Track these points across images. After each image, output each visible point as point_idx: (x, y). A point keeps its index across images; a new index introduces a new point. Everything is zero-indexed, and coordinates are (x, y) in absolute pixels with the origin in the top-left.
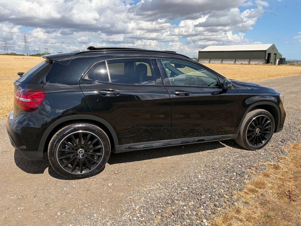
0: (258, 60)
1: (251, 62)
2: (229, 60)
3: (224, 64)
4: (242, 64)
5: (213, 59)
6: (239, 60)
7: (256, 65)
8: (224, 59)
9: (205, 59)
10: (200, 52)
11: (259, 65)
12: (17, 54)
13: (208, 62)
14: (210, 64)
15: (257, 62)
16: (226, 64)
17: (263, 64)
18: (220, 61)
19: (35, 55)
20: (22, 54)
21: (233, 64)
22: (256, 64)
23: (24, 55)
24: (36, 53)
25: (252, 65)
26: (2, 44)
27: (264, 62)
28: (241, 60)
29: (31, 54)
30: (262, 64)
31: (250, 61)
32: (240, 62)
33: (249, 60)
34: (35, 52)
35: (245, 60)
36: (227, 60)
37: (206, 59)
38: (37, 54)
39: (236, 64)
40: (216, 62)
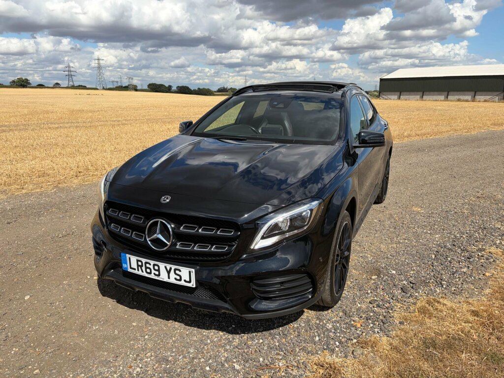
0: (490, 93)
1: (477, 97)
2: (436, 93)
3: (425, 100)
4: (459, 100)
5: (405, 93)
6: (455, 93)
7: (485, 103)
8: (427, 91)
9: (391, 93)
10: (381, 80)
11: (492, 102)
12: (87, 87)
13: (396, 97)
14: (399, 101)
15: (488, 97)
16: (429, 100)
17: (501, 99)
18: (419, 96)
19: (113, 88)
20: (95, 87)
21: (443, 101)
22: (485, 101)
23: (97, 89)
24: (116, 85)
25: (479, 101)
26: (64, 71)
27: (502, 97)
28: (459, 93)
29: (108, 87)
30: (497, 100)
31: (475, 95)
32: (457, 97)
33: (473, 93)
34: (113, 85)
35: (466, 93)
36: (432, 93)
37: (393, 93)
38: (116, 87)
39: (448, 101)
40: (411, 97)
